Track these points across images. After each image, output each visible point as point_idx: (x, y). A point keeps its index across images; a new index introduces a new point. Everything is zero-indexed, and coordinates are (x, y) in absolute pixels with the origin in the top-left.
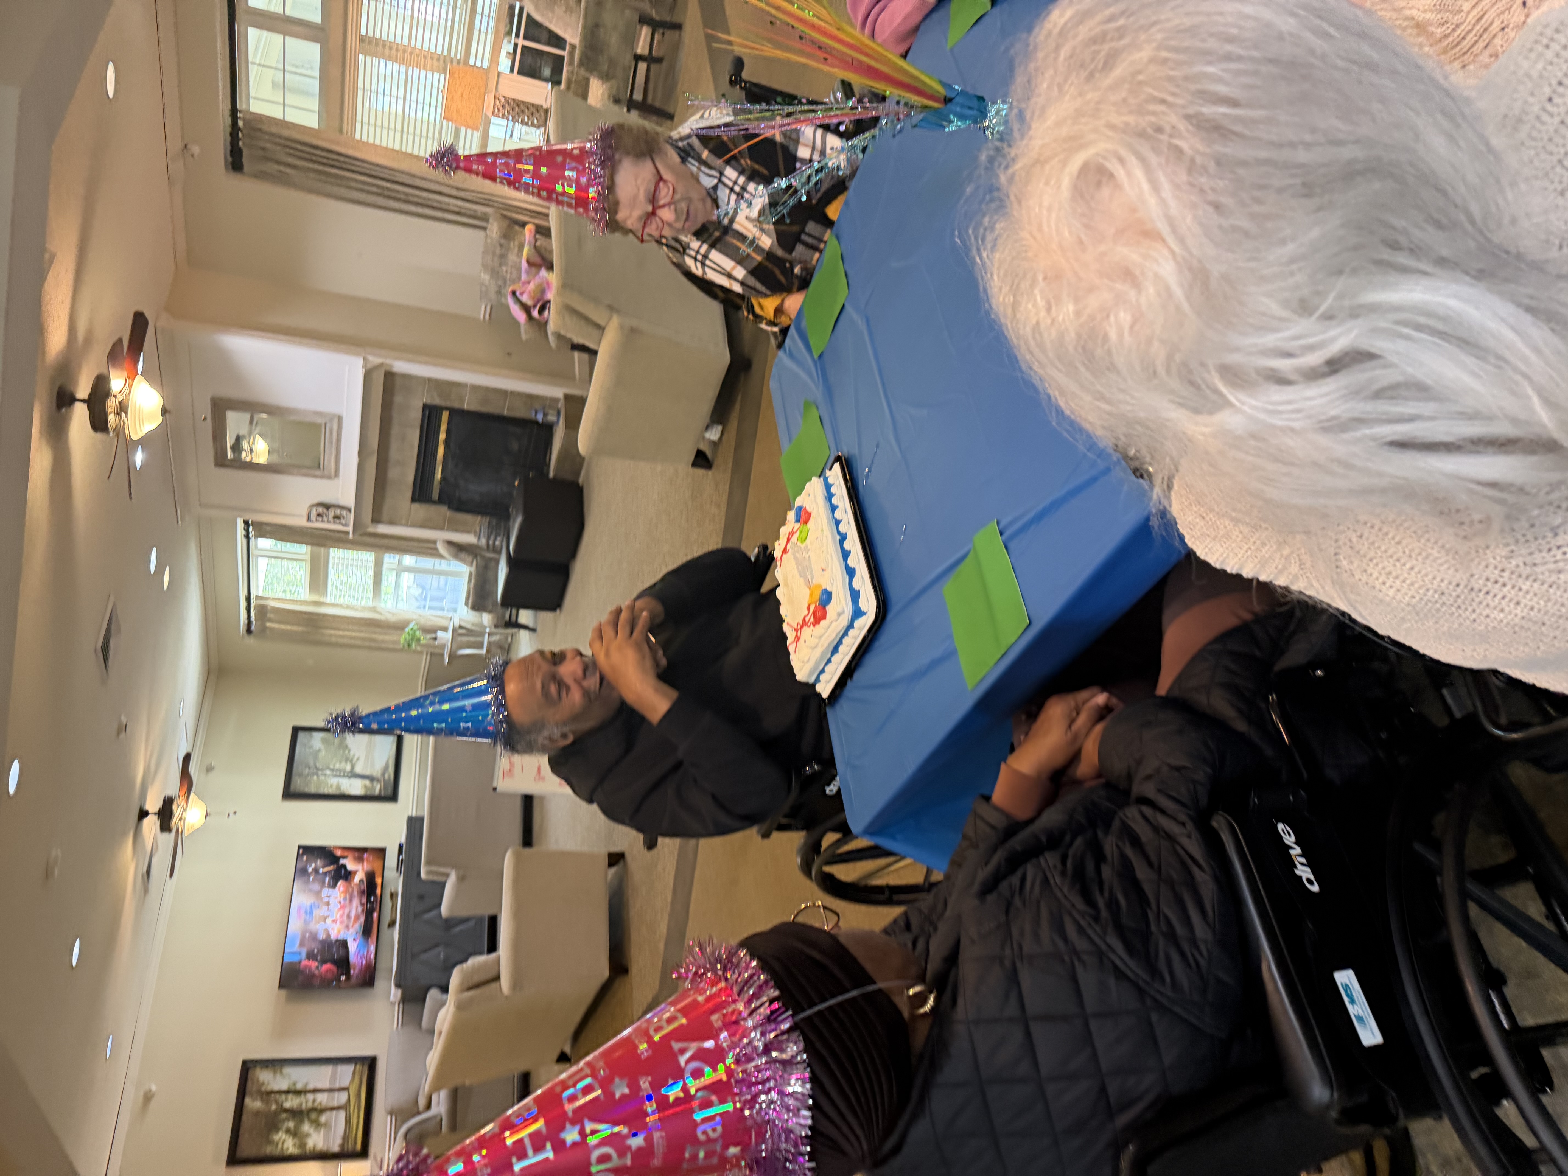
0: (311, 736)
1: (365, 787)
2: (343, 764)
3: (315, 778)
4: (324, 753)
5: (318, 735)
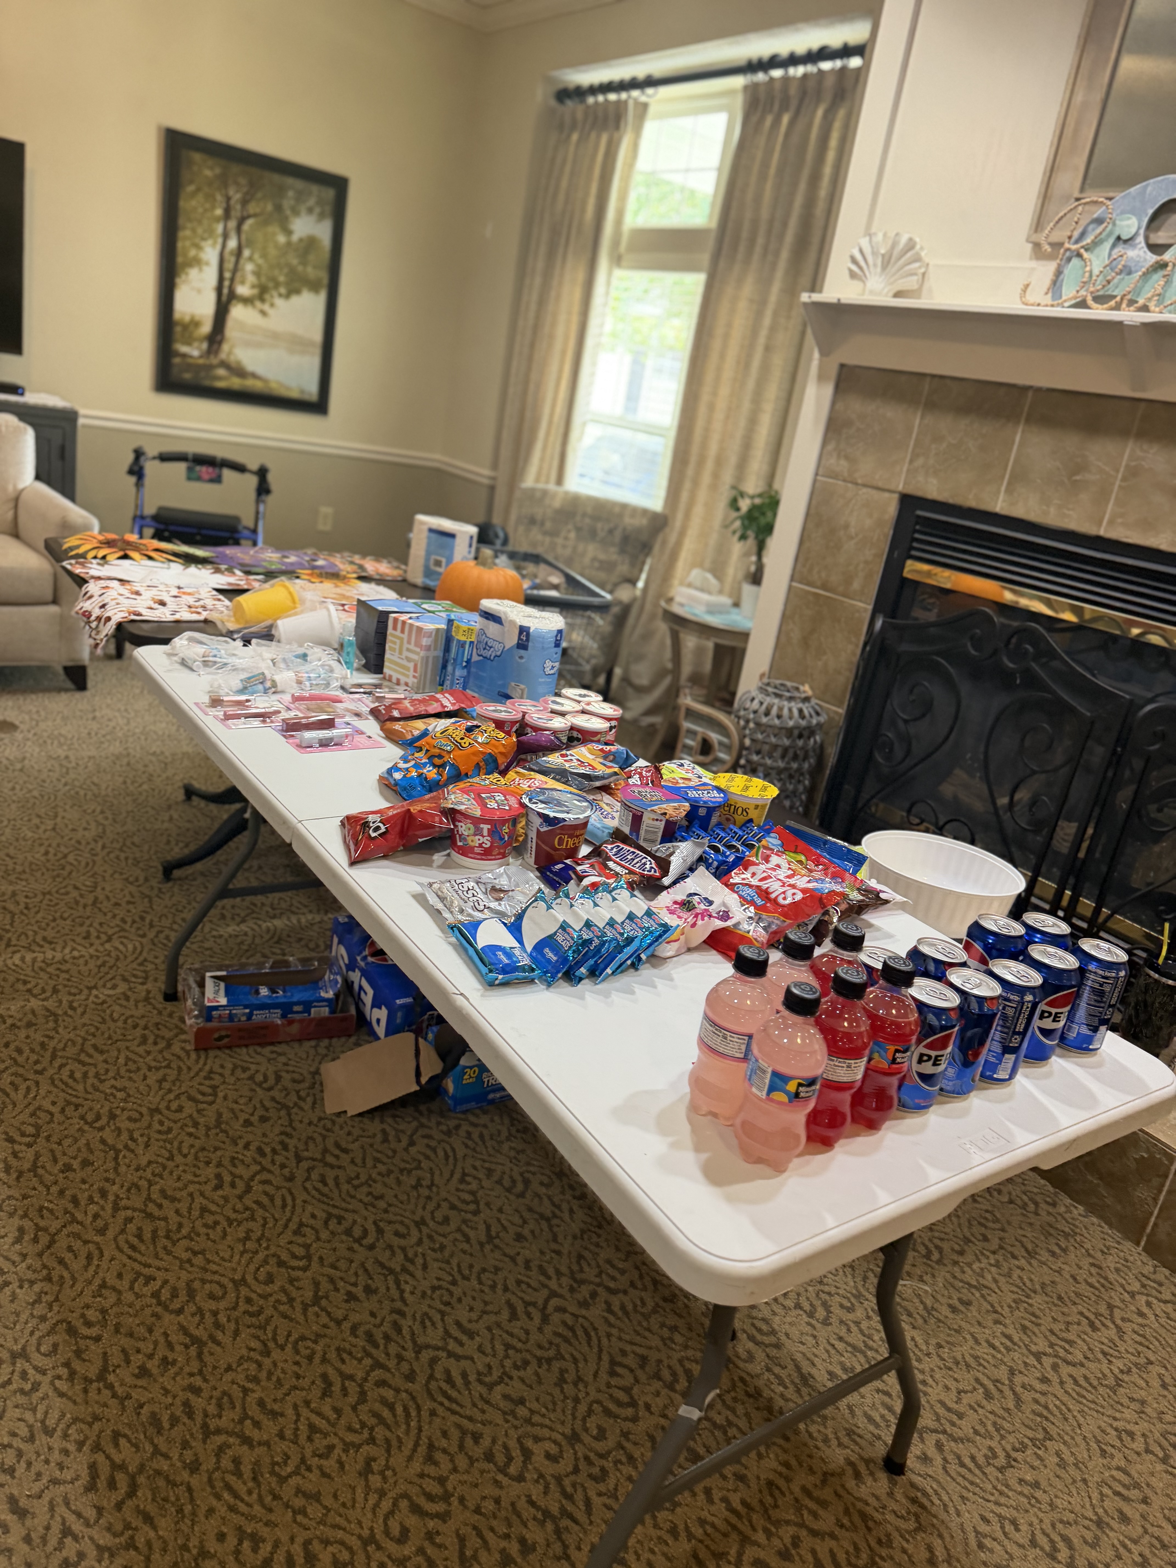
0: (321, 216)
1: (196, 323)
2: (251, 279)
3: (219, 212)
4: (282, 239)
5: (323, 231)
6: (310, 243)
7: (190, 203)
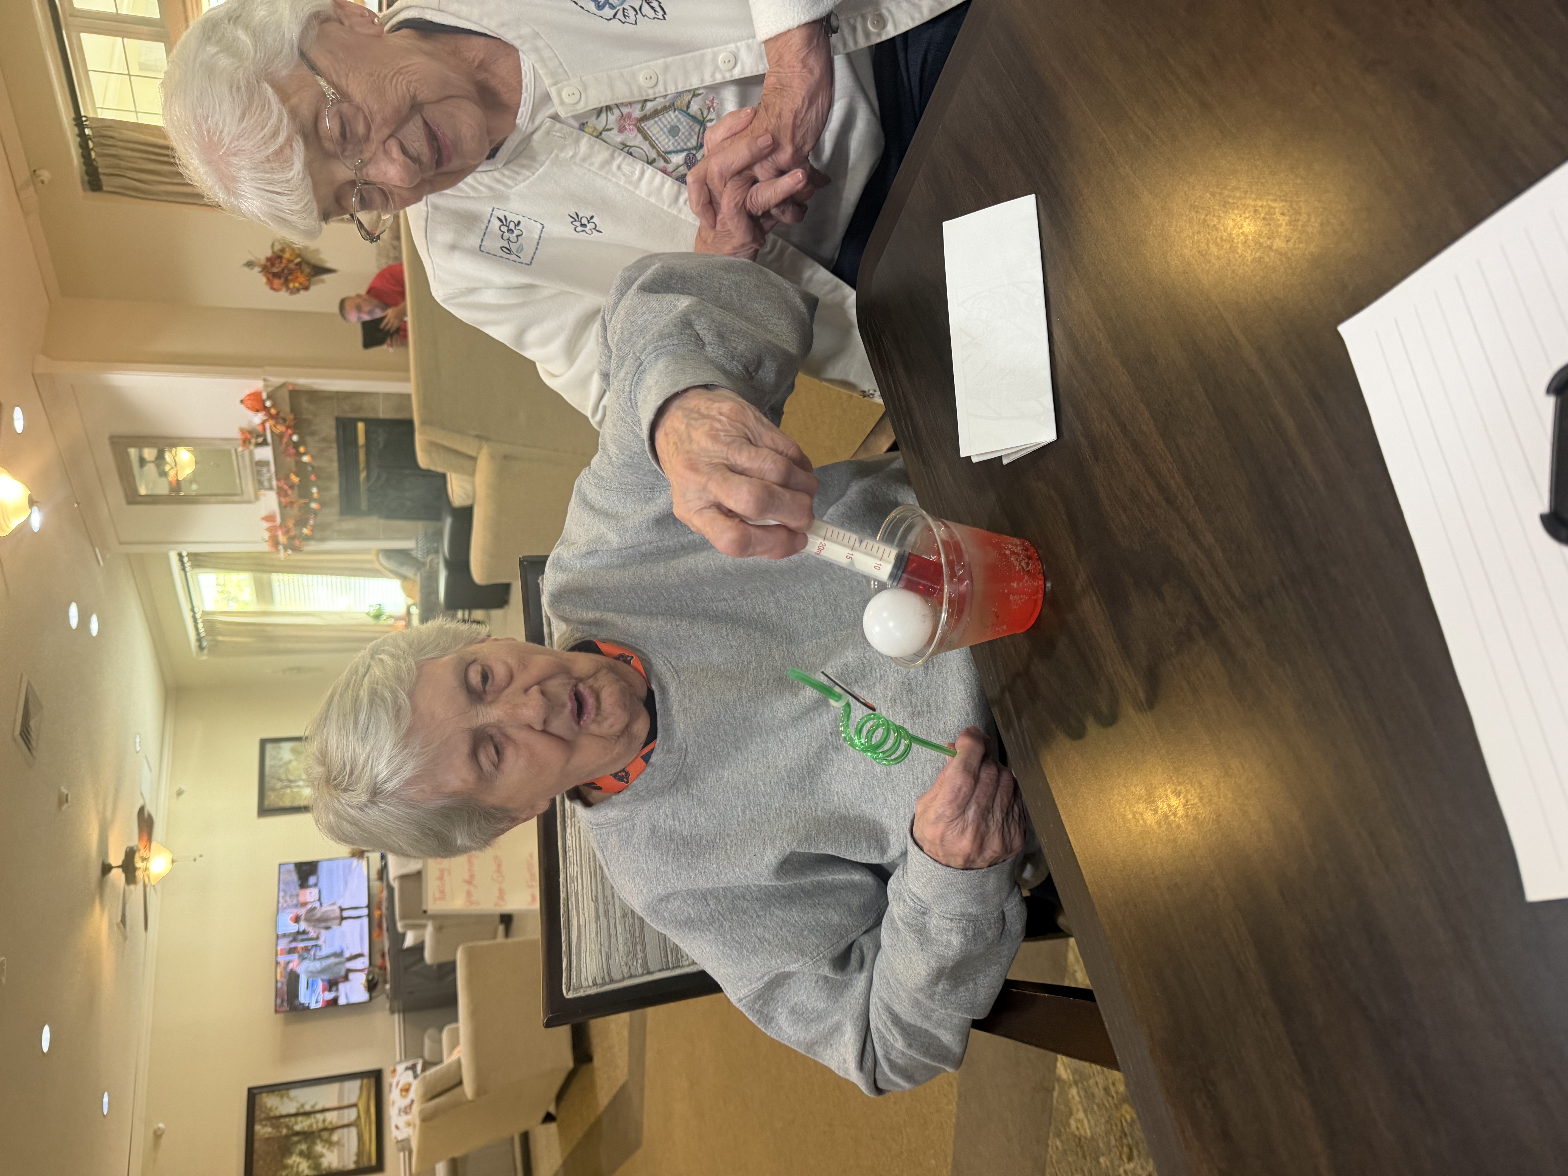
0: (279, 748)
3: (288, 791)
4: (294, 763)
5: (287, 746)
6: (294, 751)
7: (287, 803)
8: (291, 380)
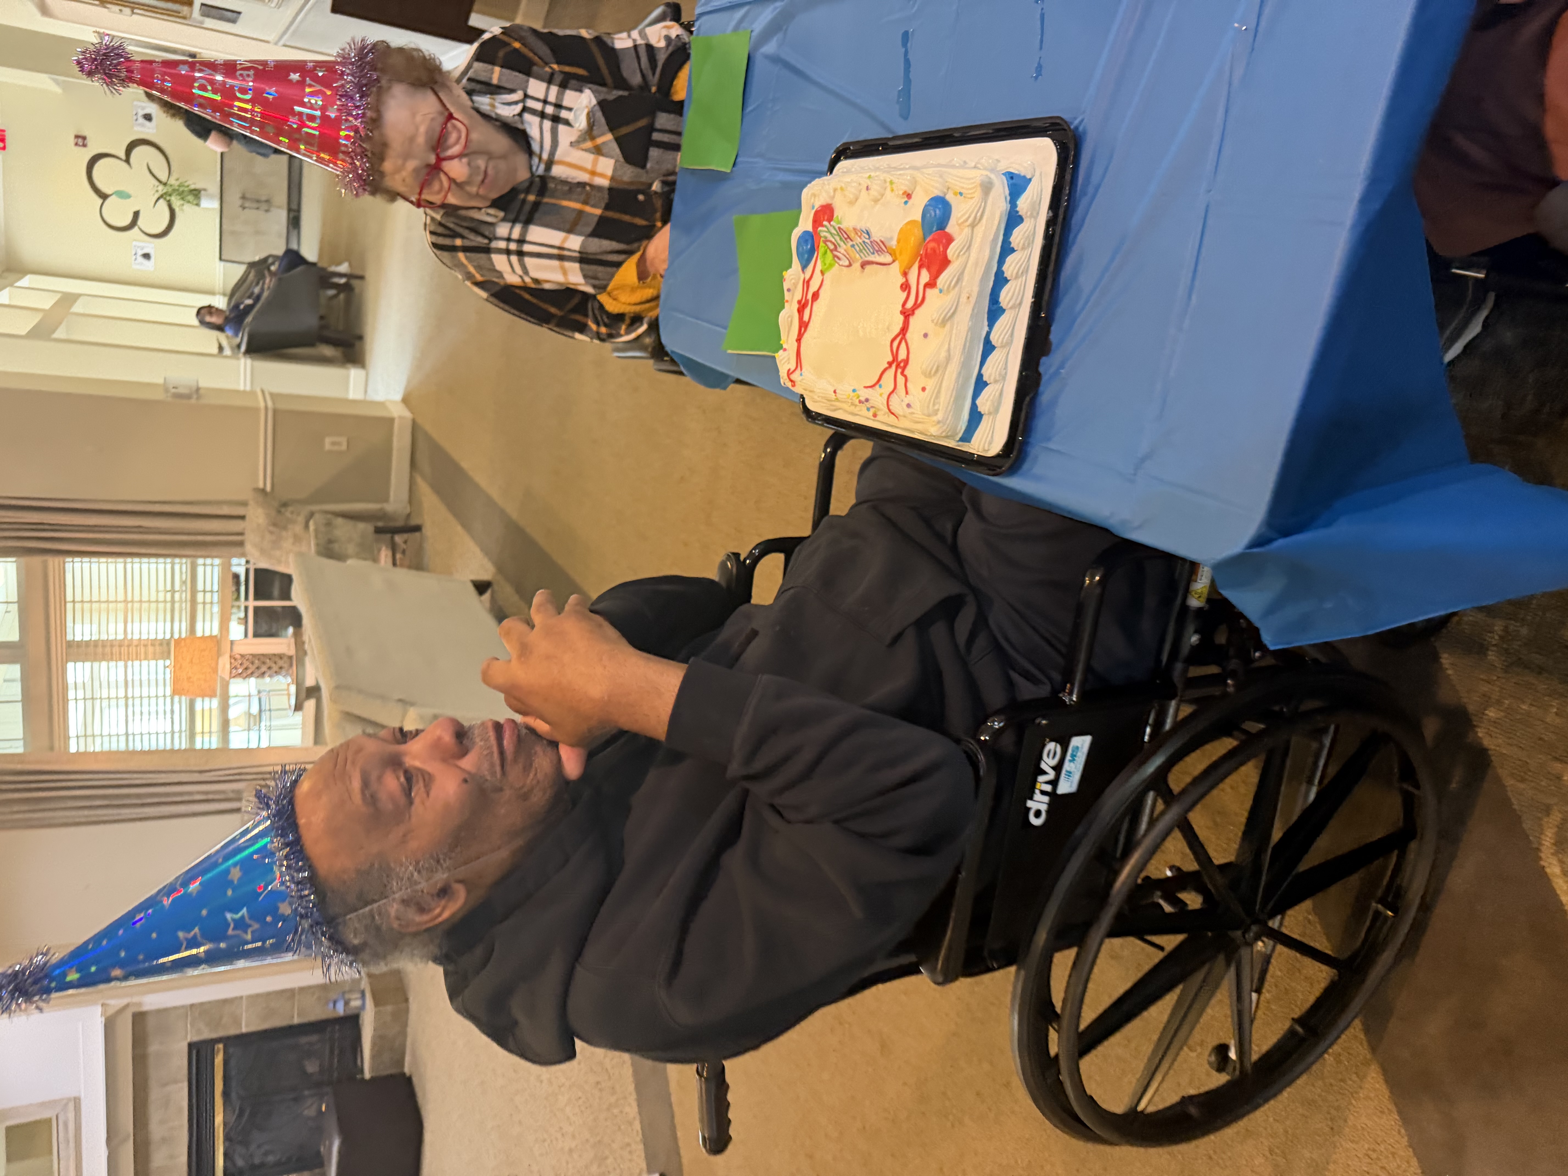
8: (135, 999)
